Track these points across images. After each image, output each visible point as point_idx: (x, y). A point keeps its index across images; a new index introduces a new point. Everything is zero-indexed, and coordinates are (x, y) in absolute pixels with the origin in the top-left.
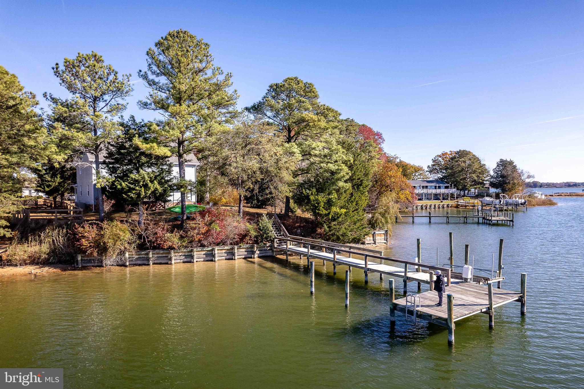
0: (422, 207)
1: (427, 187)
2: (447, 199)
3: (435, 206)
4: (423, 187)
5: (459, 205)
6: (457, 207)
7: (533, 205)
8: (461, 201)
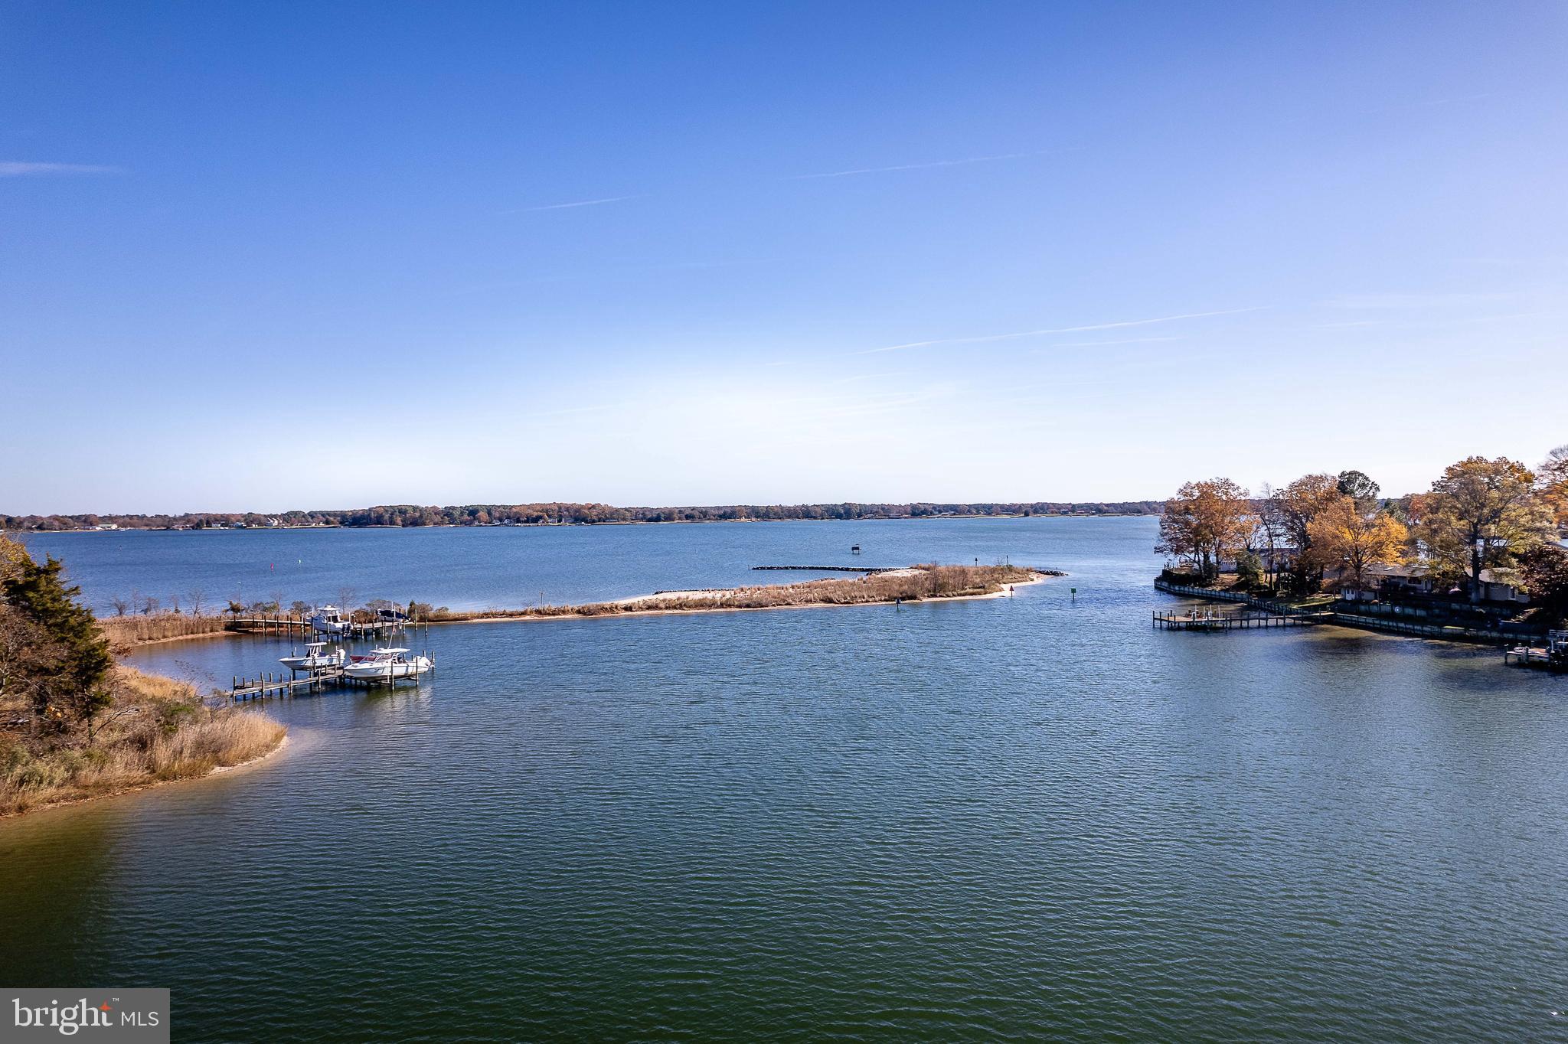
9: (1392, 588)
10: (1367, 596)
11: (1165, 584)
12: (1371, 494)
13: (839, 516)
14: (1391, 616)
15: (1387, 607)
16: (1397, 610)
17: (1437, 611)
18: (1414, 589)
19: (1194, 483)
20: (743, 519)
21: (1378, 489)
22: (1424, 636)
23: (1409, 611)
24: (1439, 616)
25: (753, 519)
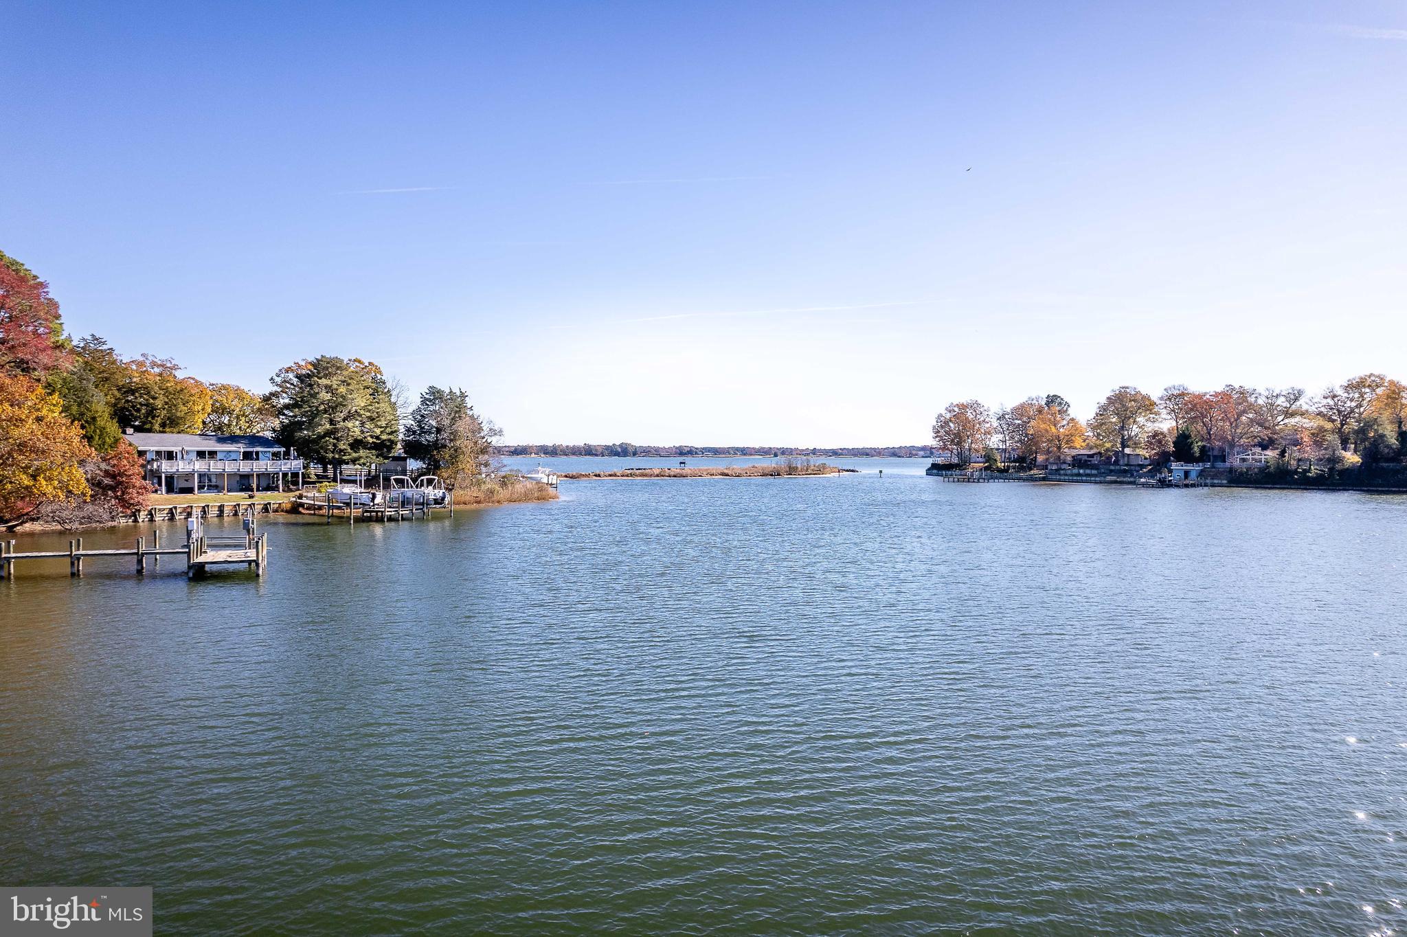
0: (172, 514)
1: (212, 454)
2: (276, 488)
3: (221, 509)
4: (201, 454)
5: (302, 505)
6: (295, 509)
7: (498, 502)
8: (311, 496)
9: (1078, 462)
10: (1064, 466)
11: (935, 471)
12: (1065, 409)
13: (617, 454)
14: (1079, 475)
15: (1075, 471)
16: (1081, 471)
17: (1103, 471)
18: (1090, 461)
19: (955, 404)
20: (533, 455)
21: (1069, 406)
22: (1096, 483)
23: (1088, 471)
24: (1103, 473)
25: (542, 456)
